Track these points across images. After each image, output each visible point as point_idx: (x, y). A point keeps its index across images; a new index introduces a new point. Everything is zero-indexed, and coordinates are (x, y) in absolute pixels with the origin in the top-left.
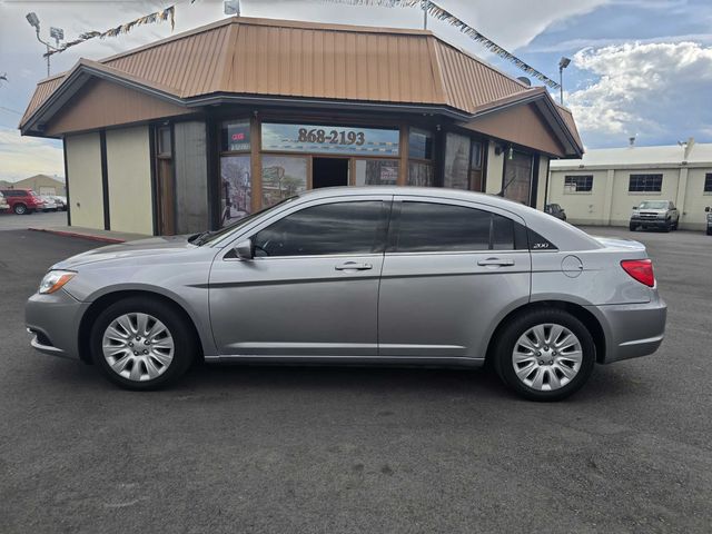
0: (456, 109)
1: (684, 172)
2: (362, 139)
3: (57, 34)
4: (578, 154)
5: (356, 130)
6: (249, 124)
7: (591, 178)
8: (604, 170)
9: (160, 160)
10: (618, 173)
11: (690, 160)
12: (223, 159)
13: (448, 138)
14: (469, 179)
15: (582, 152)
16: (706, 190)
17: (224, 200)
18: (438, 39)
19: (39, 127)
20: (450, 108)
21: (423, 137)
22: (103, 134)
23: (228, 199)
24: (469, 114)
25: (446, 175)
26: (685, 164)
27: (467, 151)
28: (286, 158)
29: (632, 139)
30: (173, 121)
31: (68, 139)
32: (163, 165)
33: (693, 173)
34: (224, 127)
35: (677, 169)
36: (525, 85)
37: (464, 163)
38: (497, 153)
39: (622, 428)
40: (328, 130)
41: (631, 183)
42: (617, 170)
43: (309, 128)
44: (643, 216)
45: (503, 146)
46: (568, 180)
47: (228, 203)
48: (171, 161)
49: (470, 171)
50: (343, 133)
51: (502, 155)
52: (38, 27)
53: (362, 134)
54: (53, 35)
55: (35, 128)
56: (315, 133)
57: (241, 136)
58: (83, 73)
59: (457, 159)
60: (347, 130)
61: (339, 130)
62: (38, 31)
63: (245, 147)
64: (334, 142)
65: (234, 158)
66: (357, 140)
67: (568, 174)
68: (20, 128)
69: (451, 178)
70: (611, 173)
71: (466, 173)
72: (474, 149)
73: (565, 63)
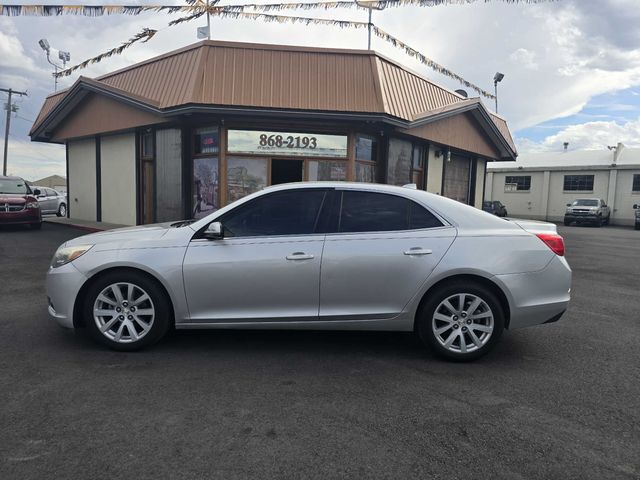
0: (396, 117)
1: (613, 174)
2: (314, 143)
3: (65, 57)
4: (512, 157)
5: (310, 136)
6: (216, 131)
7: (529, 178)
8: (541, 171)
9: (144, 161)
10: (553, 175)
11: (618, 163)
12: (195, 161)
13: (391, 143)
15: (515, 155)
16: (634, 190)
17: (195, 196)
18: (380, 58)
19: (46, 133)
20: (391, 116)
21: (369, 142)
22: (98, 139)
23: (199, 195)
24: (408, 121)
25: (389, 174)
26: (614, 166)
27: (408, 157)
28: (248, 160)
30: (155, 128)
31: (69, 143)
32: (147, 165)
33: (621, 174)
34: (198, 133)
35: (607, 170)
36: (461, 97)
37: (406, 164)
38: (437, 155)
39: (502, 400)
40: (285, 136)
41: (566, 183)
42: (553, 171)
43: (269, 134)
44: (576, 213)
45: (442, 149)
46: (509, 180)
47: (199, 199)
48: (153, 162)
49: (412, 170)
50: (298, 139)
51: (442, 157)
52: (48, 51)
53: (314, 139)
54: (61, 57)
55: (43, 135)
56: (274, 138)
57: (211, 141)
58: (82, 89)
59: (400, 160)
60: (302, 136)
61: (295, 135)
62: (48, 54)
63: (213, 150)
64: (290, 146)
65: (205, 160)
66: (311, 144)
67: (509, 175)
68: (31, 135)
69: (393, 177)
70: (547, 174)
71: (408, 173)
72: (416, 152)
73: (499, 78)
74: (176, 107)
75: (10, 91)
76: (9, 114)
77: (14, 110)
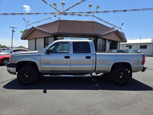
0: (99, 35)
1: (152, 44)
5: (81, 38)
6: (61, 38)
7: (131, 46)
8: (134, 44)
9: (46, 44)
13: (98, 39)
14: (102, 47)
15: (126, 41)
19: (24, 38)
22: (35, 39)
24: (101, 35)
25: (98, 46)
27: (102, 42)
29: (140, 38)
30: (48, 37)
31: (29, 40)
34: (57, 38)
35: (150, 44)
36: (114, 29)
37: (101, 44)
38: (108, 42)
41: (140, 47)
43: (72, 38)
45: (110, 40)
48: (48, 44)
49: (102, 45)
54: (27, 21)
58: (33, 29)
59: (100, 43)
60: (79, 38)
61: (77, 38)
62: (25, 21)
67: (127, 45)
68: (21, 38)
69: (99, 47)
70: (136, 45)
71: (102, 46)
72: (104, 41)
73: (122, 24)
74: (54, 33)
75: (13, 28)
76: (13, 32)
77: (14, 32)
